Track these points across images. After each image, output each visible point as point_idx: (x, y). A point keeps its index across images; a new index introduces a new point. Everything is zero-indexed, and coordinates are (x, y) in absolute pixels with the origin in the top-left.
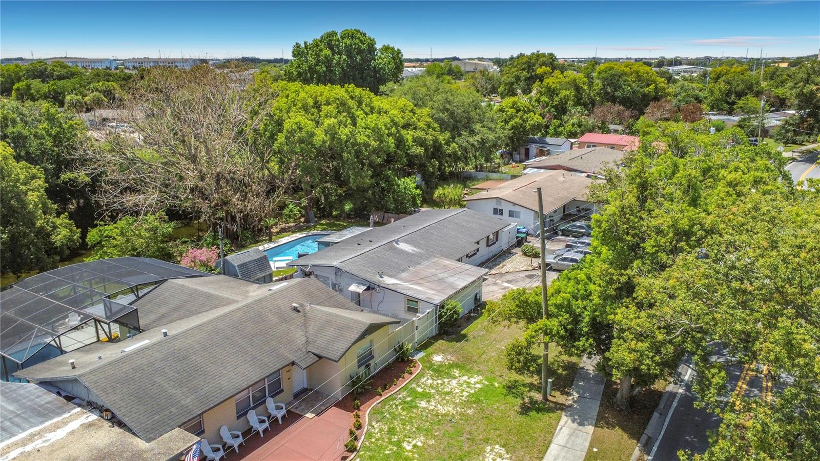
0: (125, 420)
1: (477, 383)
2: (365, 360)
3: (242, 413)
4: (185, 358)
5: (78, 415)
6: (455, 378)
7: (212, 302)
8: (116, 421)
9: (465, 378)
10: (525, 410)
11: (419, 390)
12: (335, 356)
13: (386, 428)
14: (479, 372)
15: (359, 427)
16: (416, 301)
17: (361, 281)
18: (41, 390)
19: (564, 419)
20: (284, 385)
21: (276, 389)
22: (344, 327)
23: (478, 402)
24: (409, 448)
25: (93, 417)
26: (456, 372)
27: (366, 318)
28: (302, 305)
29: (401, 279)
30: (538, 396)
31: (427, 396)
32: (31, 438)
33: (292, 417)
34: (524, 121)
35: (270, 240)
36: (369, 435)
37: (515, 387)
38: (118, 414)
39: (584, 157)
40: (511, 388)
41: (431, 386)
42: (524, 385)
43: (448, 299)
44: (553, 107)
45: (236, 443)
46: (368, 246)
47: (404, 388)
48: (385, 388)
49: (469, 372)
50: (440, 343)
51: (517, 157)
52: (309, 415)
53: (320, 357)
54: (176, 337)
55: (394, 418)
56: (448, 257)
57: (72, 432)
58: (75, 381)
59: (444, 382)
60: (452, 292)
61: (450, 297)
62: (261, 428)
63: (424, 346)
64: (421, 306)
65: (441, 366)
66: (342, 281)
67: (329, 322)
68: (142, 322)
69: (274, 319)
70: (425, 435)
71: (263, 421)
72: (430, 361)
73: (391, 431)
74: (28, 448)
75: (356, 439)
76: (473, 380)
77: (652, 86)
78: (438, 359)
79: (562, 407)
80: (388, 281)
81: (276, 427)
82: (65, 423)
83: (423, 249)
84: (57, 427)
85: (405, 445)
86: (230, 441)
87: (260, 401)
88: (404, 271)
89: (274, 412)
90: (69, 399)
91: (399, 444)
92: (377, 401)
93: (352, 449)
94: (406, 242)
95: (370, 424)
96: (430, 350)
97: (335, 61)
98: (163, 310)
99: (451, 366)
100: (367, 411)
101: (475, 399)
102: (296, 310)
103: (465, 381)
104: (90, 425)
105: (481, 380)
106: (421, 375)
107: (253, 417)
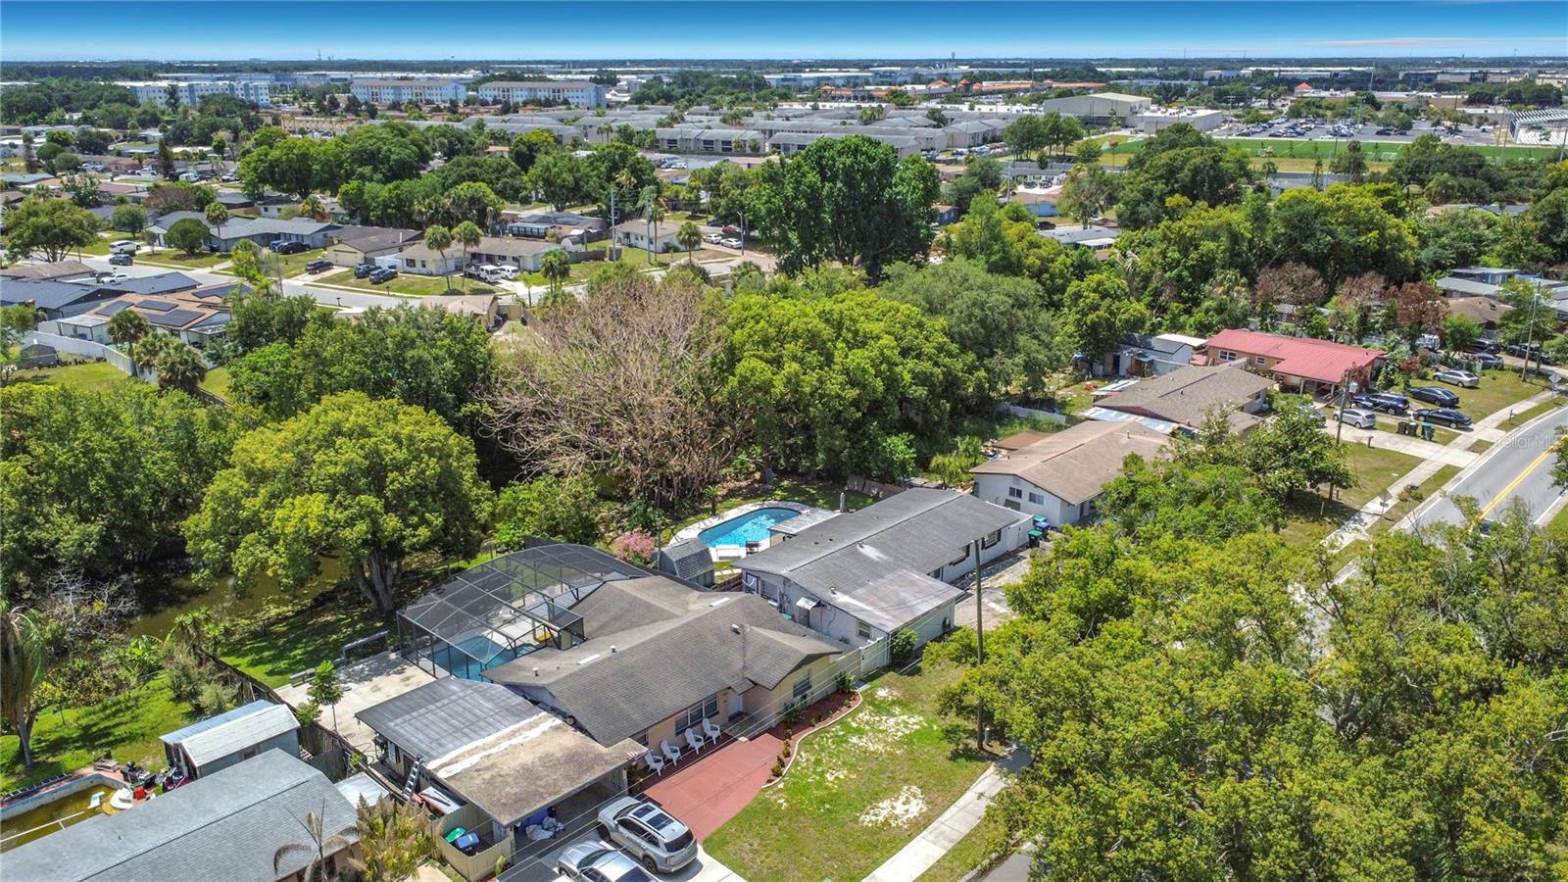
0: (588, 727)
1: (916, 723)
2: (802, 689)
3: (680, 731)
4: (632, 675)
5: (546, 718)
6: (894, 716)
7: (652, 615)
8: (577, 726)
9: (905, 717)
10: (955, 756)
11: (854, 725)
12: (770, 686)
13: (813, 759)
14: (922, 713)
15: (788, 755)
16: (868, 626)
17: (811, 596)
18: (509, 693)
19: (992, 769)
20: (720, 707)
21: (712, 709)
22: (783, 654)
23: (910, 743)
24: (831, 779)
25: (558, 721)
26: (897, 710)
27: (806, 645)
28: (742, 626)
29: (854, 597)
30: (973, 744)
31: (859, 732)
32: (513, 734)
33: (726, 739)
34: (1112, 313)
35: (714, 513)
36: (796, 763)
37: (955, 732)
38: (580, 720)
39: (1187, 391)
40: (950, 733)
41: (867, 723)
42: (965, 731)
43: (902, 628)
44: (1187, 268)
45: (675, 757)
46: (826, 548)
47: (840, 722)
48: (819, 720)
49: (912, 712)
50: (891, 676)
51: (1099, 369)
52: (743, 739)
53: (755, 684)
54: (622, 654)
55: (822, 750)
56: (919, 569)
57: (544, 733)
58: (543, 688)
59: (882, 720)
60: (909, 619)
61: (906, 625)
62: (697, 746)
63: (870, 677)
64: (873, 632)
65: (883, 702)
66: (791, 592)
67: (766, 647)
68: (587, 629)
69: (713, 640)
70: (849, 770)
71: (698, 740)
72: (872, 695)
73: (818, 762)
74: (514, 741)
75: (783, 766)
76: (912, 721)
77: (1374, 234)
78: (882, 693)
79: (993, 757)
80: (841, 599)
81: (710, 746)
82: (536, 724)
83: (891, 555)
84: (531, 727)
85: (828, 776)
86: (669, 755)
87: (696, 720)
88: (861, 586)
89: (709, 733)
90: (535, 703)
91: (822, 774)
92: (811, 731)
93: (777, 774)
94: (873, 544)
95: (799, 754)
96: (875, 682)
97: (825, 193)
98: (604, 618)
99: (894, 703)
100: (798, 739)
101: (908, 740)
102: (736, 631)
103: (903, 721)
104: (558, 728)
105: (921, 722)
106: (859, 710)
107: (690, 735)
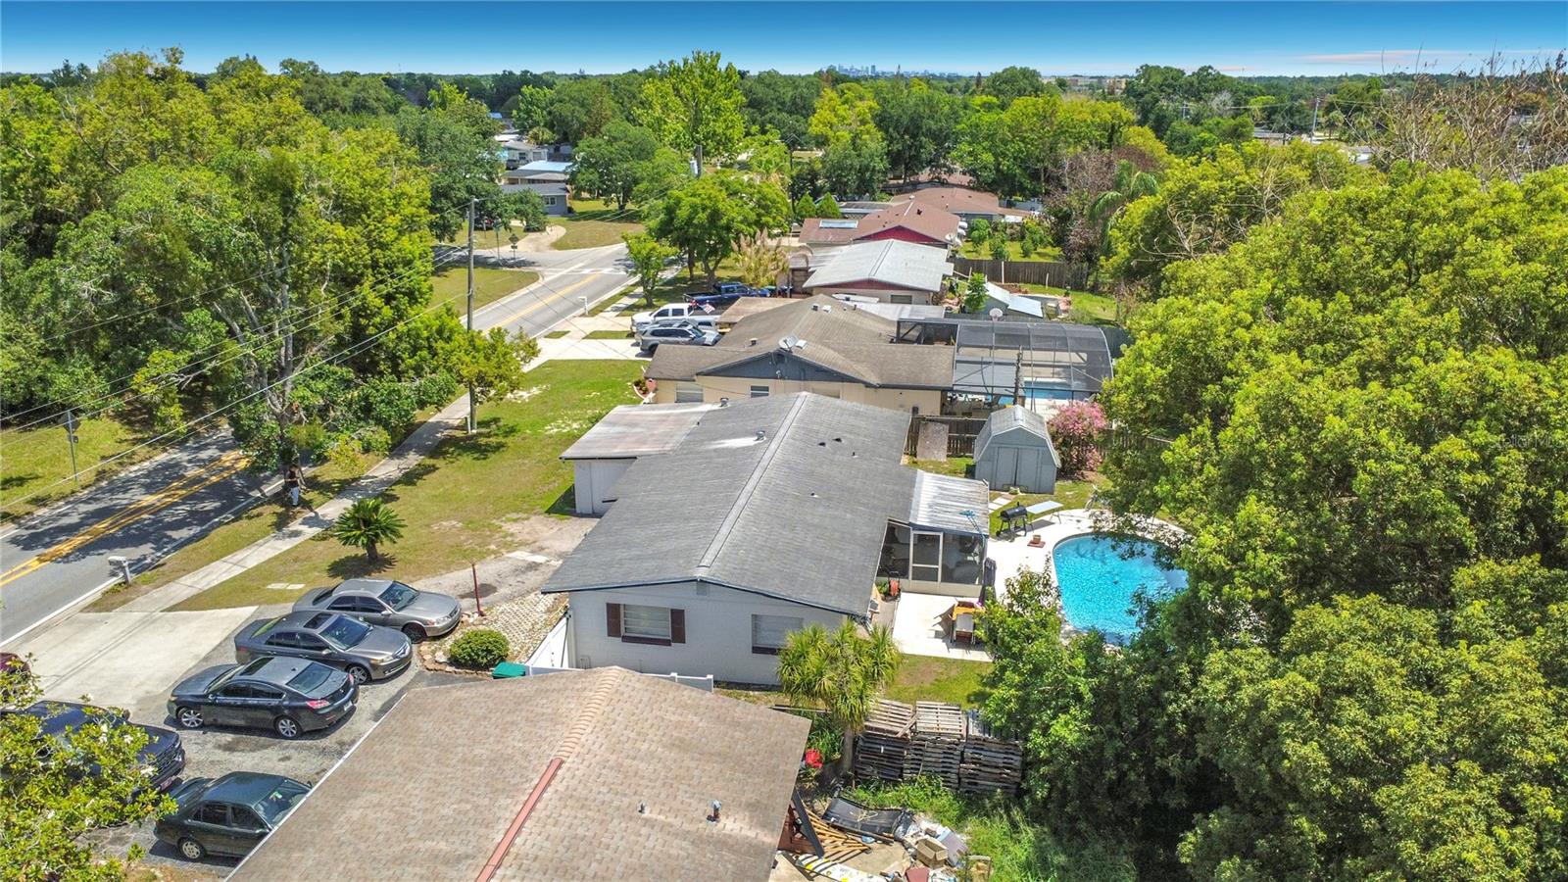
14: (551, 436)
76: (556, 430)
105: (546, 431)
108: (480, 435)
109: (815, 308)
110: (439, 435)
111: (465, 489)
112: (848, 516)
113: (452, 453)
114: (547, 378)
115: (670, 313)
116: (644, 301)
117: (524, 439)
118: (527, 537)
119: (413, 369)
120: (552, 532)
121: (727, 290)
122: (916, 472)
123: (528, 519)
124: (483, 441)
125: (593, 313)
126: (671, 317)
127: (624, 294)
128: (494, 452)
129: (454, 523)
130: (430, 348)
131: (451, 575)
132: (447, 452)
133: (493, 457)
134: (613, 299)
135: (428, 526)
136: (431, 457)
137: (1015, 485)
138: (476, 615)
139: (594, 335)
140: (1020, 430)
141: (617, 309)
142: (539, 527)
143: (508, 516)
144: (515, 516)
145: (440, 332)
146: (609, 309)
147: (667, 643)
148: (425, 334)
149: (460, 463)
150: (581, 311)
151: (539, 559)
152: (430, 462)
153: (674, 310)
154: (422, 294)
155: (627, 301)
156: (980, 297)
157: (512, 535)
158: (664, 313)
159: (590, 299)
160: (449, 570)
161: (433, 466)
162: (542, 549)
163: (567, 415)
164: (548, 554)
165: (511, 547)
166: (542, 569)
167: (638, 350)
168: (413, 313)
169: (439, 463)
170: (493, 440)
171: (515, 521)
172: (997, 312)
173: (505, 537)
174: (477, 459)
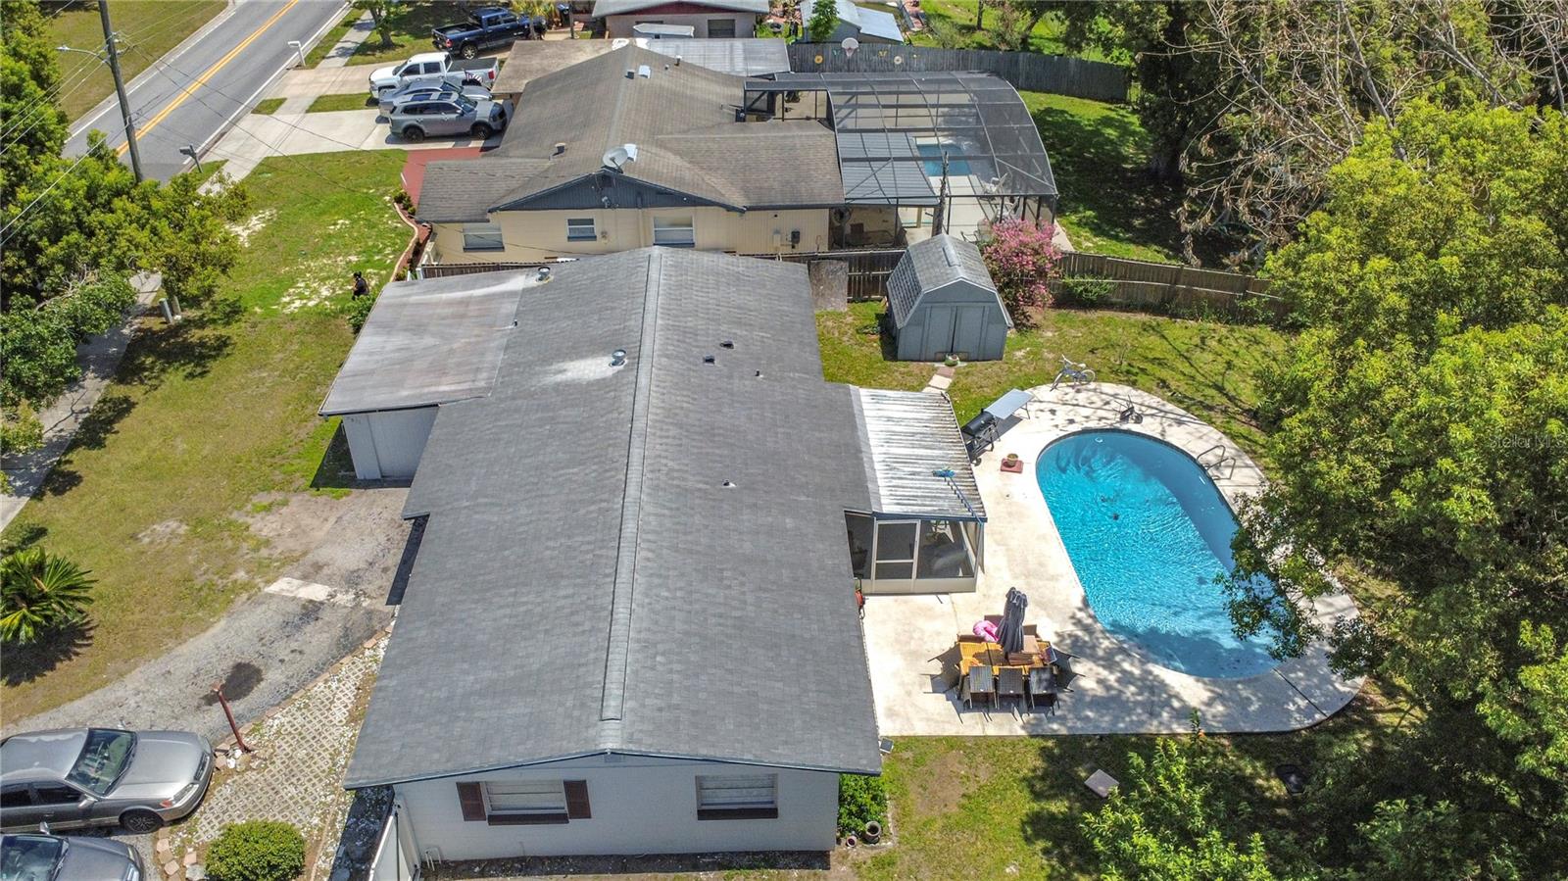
1: (289, 303)
9: (310, 303)
14: (293, 318)
23: (278, 282)
37: (227, 315)
40: (233, 311)
42: (214, 321)
49: (309, 313)
59: (341, 289)
76: (298, 303)
103: (309, 299)
105: (284, 307)
108: (188, 323)
109: (631, 76)
110: (126, 331)
111: (182, 445)
112: (789, 522)
113: (151, 369)
114: (270, 195)
115: (422, 69)
116: (378, 38)
117: (254, 325)
118: (291, 544)
119: (61, 262)
120: (328, 526)
121: (490, 21)
122: (848, 393)
123: (285, 503)
124: (195, 335)
125: (312, 61)
126: (423, 76)
127: (348, 24)
128: (214, 358)
129: (173, 524)
130: (80, 224)
131: (184, 649)
132: (142, 368)
133: (214, 366)
134: (335, 35)
135: (134, 537)
136: (121, 381)
137: (952, 352)
138: (238, 753)
139: (321, 104)
140: (962, 284)
141: (344, 52)
142: (307, 520)
143: (255, 500)
144: (264, 499)
145: (91, 195)
146: (333, 52)
147: (560, 819)
148: (68, 204)
149: (164, 390)
150: (293, 59)
151: (317, 592)
152: (120, 391)
153: (426, 65)
154: (49, 135)
155: (354, 37)
156: (829, 21)
157: (267, 543)
158: (412, 70)
159: (303, 37)
160: (179, 638)
161: (126, 400)
162: (318, 567)
163: (308, 269)
164: (328, 581)
165: (268, 570)
166: (326, 615)
167: (385, 130)
168: (40, 169)
169: (135, 391)
170: (209, 332)
171: (268, 509)
172: (850, 43)
173: (256, 550)
174: (191, 376)
